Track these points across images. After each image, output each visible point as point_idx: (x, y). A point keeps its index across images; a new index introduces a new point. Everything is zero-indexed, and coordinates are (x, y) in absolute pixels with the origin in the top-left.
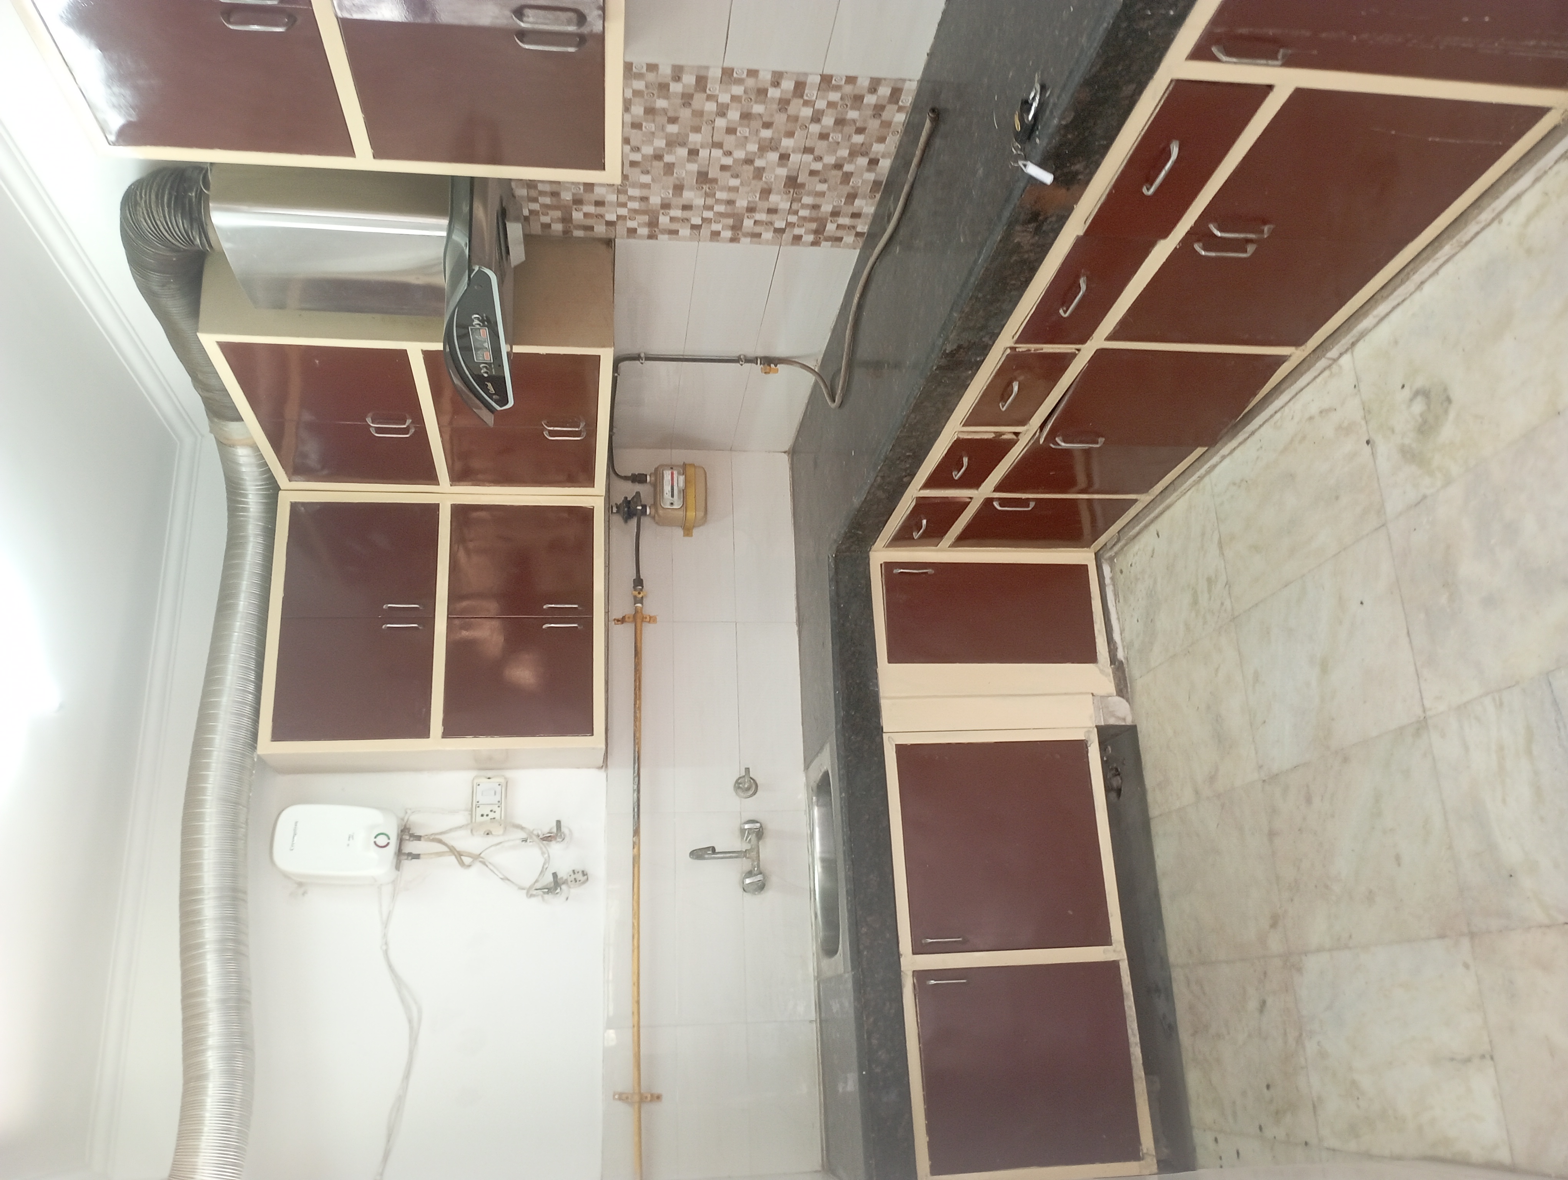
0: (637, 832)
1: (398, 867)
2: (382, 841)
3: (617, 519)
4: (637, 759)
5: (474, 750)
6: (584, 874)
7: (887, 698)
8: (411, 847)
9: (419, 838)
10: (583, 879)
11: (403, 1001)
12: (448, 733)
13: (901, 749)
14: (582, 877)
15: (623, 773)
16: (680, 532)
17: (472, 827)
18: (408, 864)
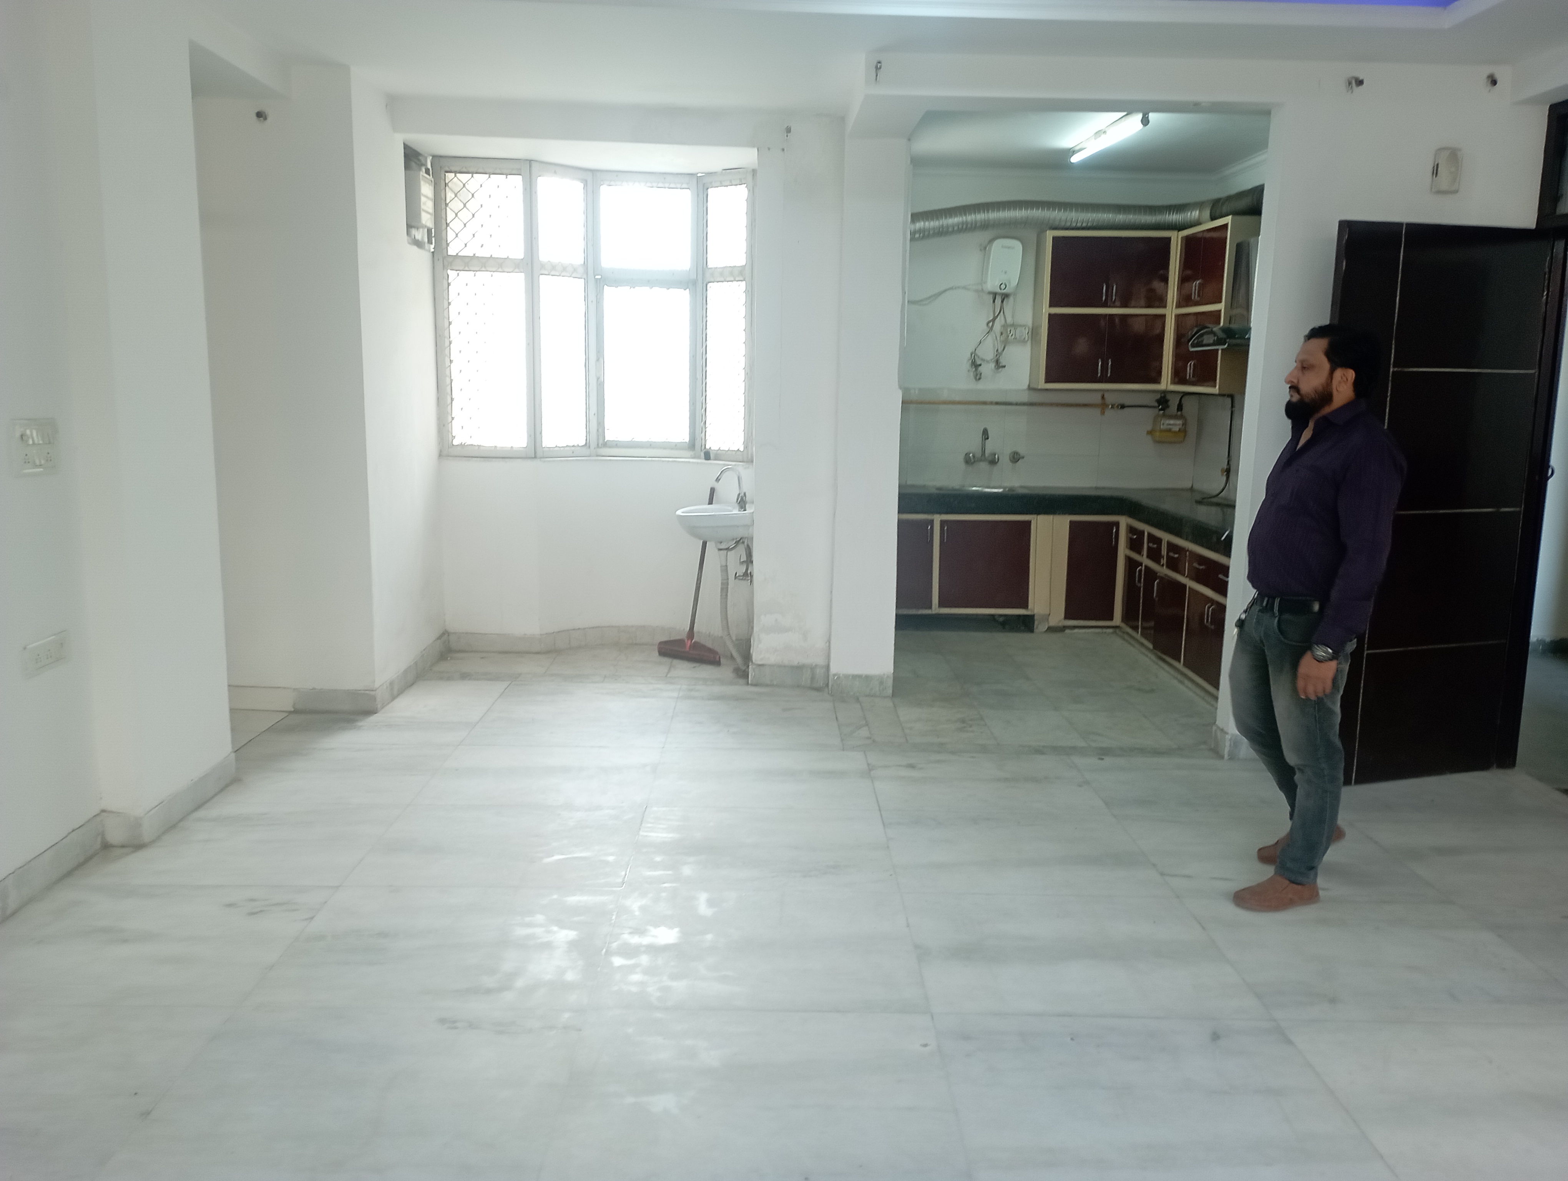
0: (997, 403)
1: (990, 293)
2: (1003, 286)
3: (1158, 396)
4: (1031, 404)
5: (1041, 326)
6: (980, 379)
7: (1053, 519)
8: (998, 300)
9: (1002, 302)
10: (978, 378)
11: (930, 297)
12: (1051, 316)
13: (1028, 524)
14: (978, 377)
15: (1025, 398)
16: (1149, 428)
17: (1005, 326)
18: (991, 297)
